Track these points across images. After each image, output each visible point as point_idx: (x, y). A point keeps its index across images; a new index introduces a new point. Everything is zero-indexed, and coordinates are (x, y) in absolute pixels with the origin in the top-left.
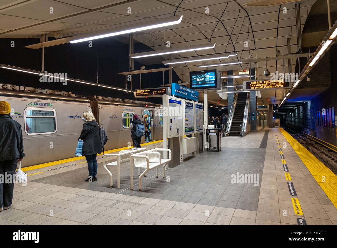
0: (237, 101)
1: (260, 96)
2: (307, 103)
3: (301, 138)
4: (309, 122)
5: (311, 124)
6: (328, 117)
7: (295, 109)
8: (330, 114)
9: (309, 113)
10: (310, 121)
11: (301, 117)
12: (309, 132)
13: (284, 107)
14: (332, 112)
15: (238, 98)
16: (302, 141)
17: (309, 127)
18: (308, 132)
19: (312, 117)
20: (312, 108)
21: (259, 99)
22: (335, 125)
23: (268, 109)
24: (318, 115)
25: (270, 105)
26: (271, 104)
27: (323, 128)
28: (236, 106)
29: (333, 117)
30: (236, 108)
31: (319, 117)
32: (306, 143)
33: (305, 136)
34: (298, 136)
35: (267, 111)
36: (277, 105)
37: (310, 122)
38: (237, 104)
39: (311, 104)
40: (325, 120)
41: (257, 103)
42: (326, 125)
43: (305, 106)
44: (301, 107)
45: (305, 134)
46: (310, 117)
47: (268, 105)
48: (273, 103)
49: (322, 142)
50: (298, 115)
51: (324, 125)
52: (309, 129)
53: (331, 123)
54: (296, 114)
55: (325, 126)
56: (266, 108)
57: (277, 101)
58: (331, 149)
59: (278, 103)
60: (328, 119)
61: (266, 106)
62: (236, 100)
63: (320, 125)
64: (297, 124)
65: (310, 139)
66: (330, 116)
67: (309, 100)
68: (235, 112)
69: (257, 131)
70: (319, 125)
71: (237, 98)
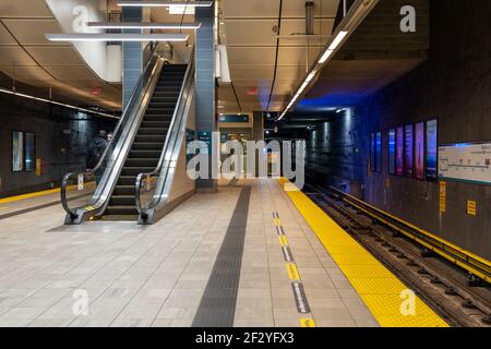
0: (156, 90)
1: (227, 79)
2: (343, 113)
3: (331, 205)
4: (345, 161)
5: (351, 167)
6: (410, 148)
7: (312, 130)
8: (417, 142)
9: (348, 140)
10: (350, 160)
11: (327, 150)
12: (348, 188)
13: (289, 123)
14: (429, 134)
15: (160, 80)
16: (338, 214)
17: (345, 174)
18: (345, 186)
19: (354, 149)
20: (356, 126)
21: (226, 86)
22: (440, 172)
23: (250, 124)
24: (373, 143)
25: (257, 114)
26: (259, 110)
27: (388, 180)
28: (149, 106)
29: (432, 148)
30: (147, 112)
31: (378, 149)
32: (352, 224)
33: (341, 199)
34: (323, 199)
35: (248, 129)
36: (275, 114)
37: (348, 162)
38: (151, 100)
39: (354, 116)
40: (400, 156)
41: (216, 104)
42: (400, 170)
43: (336, 120)
44: (326, 124)
45: (338, 193)
46: (348, 150)
47: (251, 115)
48: (264, 106)
49: (395, 222)
50: (317, 143)
51: (393, 171)
52: (347, 179)
53: (420, 165)
54: (314, 143)
55: (395, 174)
56: (247, 121)
57: (277, 98)
58: (435, 250)
59: (277, 108)
60: (410, 154)
61: (247, 116)
62: (151, 88)
63: (379, 170)
64: (314, 166)
65: (354, 208)
66: (417, 146)
67: (347, 106)
68: (142, 125)
69: (217, 191)
70: (375, 171)
71: (155, 79)
